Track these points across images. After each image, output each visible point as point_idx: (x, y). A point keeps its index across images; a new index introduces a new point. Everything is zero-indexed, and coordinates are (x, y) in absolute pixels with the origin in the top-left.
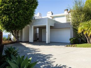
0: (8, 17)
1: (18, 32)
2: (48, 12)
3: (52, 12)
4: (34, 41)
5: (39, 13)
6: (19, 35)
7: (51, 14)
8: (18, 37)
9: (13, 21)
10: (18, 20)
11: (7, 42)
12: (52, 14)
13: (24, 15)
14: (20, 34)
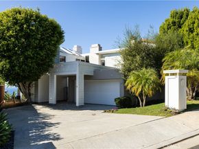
0: (9, 62)
1: (29, 85)
2: (93, 46)
3: (99, 45)
4: (57, 101)
5: (76, 46)
6: (33, 91)
7: (98, 48)
8: (30, 94)
9: (16, 68)
10: (26, 67)
11: (11, 103)
12: (100, 49)
13: (37, 57)
14: (34, 88)
